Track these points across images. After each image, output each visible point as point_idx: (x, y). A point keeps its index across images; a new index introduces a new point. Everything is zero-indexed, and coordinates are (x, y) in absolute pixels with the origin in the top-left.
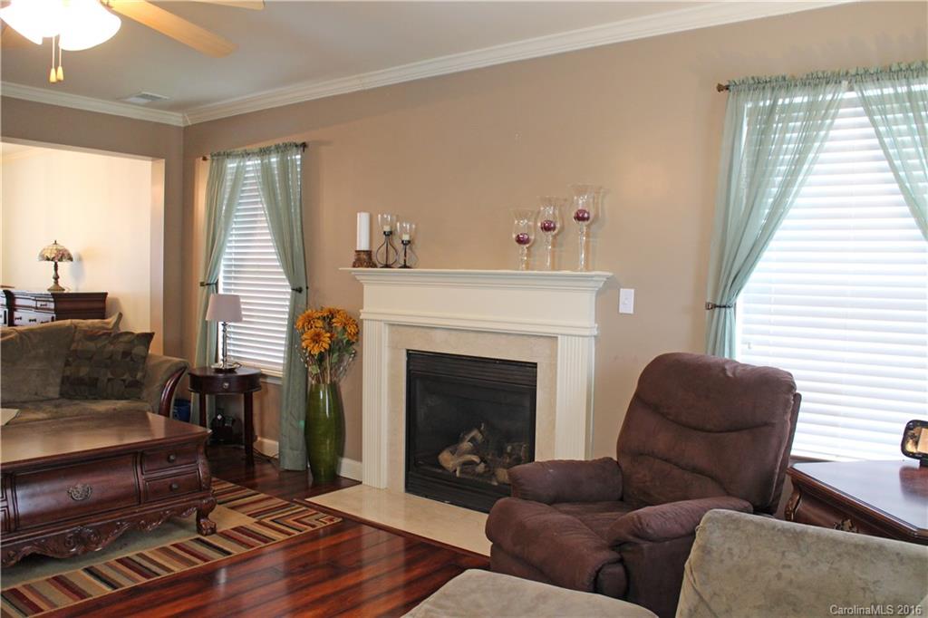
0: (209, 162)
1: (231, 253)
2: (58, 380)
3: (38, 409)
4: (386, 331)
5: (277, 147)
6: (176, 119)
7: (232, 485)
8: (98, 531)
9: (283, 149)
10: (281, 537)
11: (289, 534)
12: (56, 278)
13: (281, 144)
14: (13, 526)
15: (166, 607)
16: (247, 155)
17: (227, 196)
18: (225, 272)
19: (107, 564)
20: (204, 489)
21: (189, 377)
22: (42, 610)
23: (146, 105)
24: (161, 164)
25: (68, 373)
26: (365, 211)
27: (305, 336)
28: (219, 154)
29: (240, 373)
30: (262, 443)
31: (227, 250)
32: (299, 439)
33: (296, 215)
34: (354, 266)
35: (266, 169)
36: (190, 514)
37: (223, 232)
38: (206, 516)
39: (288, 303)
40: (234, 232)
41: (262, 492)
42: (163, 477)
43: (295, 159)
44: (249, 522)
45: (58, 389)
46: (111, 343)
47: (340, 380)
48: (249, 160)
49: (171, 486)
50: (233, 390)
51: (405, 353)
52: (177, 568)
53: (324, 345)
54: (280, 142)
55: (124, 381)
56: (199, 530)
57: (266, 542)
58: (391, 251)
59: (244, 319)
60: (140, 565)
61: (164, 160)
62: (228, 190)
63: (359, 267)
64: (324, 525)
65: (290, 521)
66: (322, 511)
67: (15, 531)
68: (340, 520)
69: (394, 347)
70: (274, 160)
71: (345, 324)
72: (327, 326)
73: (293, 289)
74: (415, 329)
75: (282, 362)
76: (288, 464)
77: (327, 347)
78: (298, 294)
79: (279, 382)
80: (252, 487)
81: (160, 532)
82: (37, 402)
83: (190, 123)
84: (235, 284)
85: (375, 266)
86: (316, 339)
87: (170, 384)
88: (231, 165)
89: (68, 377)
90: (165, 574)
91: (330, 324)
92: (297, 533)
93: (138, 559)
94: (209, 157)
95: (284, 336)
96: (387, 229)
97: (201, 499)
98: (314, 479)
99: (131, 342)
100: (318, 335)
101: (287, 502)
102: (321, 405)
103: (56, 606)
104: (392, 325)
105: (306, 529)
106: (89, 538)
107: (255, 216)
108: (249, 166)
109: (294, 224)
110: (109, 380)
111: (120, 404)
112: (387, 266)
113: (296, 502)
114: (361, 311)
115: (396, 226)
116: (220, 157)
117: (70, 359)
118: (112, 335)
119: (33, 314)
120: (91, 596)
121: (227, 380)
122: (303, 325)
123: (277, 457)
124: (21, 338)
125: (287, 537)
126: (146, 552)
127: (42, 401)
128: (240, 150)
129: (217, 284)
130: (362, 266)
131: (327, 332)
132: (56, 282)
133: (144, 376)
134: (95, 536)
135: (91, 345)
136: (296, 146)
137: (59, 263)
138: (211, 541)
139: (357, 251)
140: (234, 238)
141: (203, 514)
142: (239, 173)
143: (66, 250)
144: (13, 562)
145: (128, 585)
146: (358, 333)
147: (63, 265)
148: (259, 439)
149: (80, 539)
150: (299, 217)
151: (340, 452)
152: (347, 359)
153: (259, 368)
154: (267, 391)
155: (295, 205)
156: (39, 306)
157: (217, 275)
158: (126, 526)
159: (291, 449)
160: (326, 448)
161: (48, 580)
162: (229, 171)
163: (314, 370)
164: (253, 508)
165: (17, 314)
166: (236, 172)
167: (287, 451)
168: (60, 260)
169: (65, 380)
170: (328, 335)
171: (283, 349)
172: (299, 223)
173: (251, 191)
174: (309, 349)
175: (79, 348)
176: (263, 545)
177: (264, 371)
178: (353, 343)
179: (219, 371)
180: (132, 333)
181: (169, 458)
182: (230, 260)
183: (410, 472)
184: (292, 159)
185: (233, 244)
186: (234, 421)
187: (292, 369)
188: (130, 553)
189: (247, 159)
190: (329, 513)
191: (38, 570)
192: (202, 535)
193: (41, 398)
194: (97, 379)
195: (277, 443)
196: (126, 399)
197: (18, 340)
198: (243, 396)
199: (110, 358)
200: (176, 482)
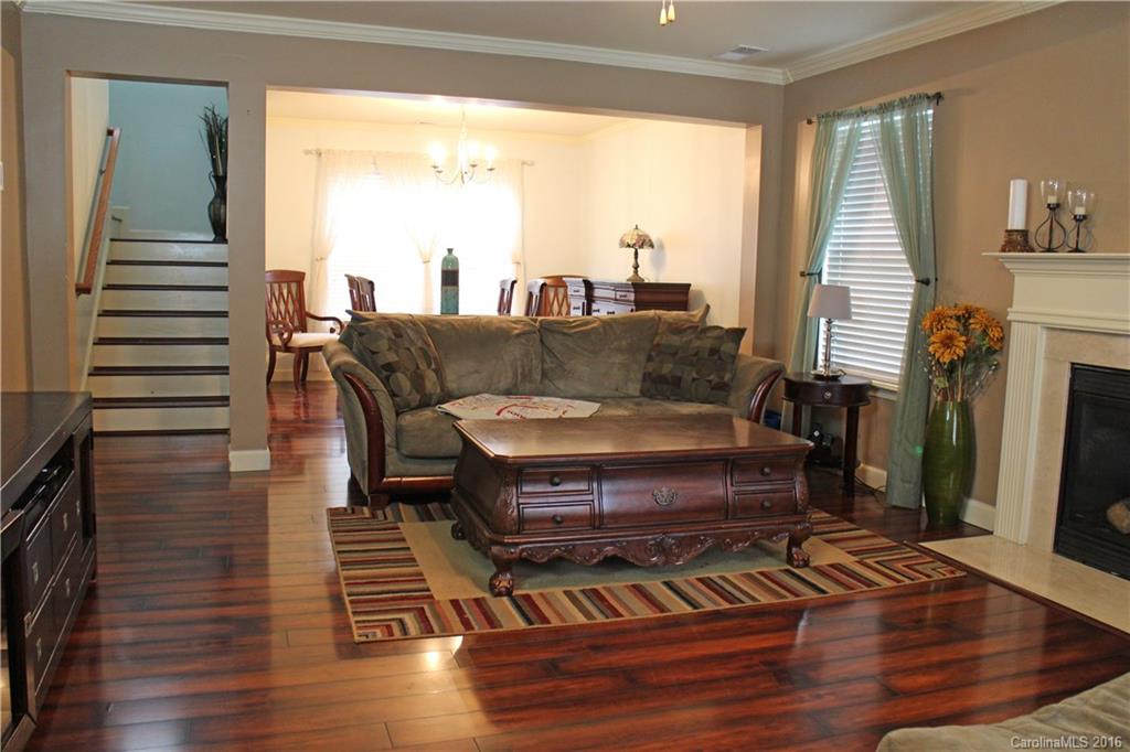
0: (815, 125)
1: (838, 237)
2: (640, 376)
3: (620, 406)
4: (1042, 338)
5: (903, 102)
6: (776, 77)
7: (827, 515)
8: (680, 542)
9: (909, 104)
10: (888, 583)
11: (898, 581)
12: (636, 267)
13: (908, 97)
14: (597, 523)
15: (752, 638)
16: (863, 113)
17: (836, 166)
18: (831, 259)
19: (686, 581)
20: (801, 513)
21: (783, 382)
22: (622, 616)
23: (742, 62)
24: (757, 132)
25: (650, 370)
26: (1022, 178)
27: (933, 339)
28: (827, 115)
29: (845, 381)
30: (864, 471)
31: (834, 233)
32: (914, 469)
33: (925, 188)
34: (1003, 251)
35: (887, 132)
36: (781, 540)
37: (830, 211)
38: (799, 545)
39: (910, 299)
40: (843, 210)
41: (864, 528)
42: (754, 492)
43: (926, 115)
44: (849, 561)
45: (639, 387)
46: (698, 338)
47: (973, 400)
48: (866, 120)
49: (762, 505)
50: (835, 401)
51: (1068, 367)
52: (764, 599)
53: (957, 350)
54: (906, 94)
55: (710, 382)
56: (790, 560)
57: (869, 586)
58: (1057, 231)
59: (854, 318)
60: (723, 588)
61: (760, 127)
62: (838, 159)
63: (1009, 251)
64: (942, 577)
65: (899, 566)
66: (939, 560)
67: (599, 528)
68: (964, 574)
69: (1052, 358)
70: (898, 118)
71: (986, 326)
72: (961, 328)
73: (917, 281)
74: (1086, 336)
75: (898, 372)
76: (897, 499)
77: (961, 353)
78: (924, 286)
79: (893, 398)
80: (852, 521)
81: (745, 556)
82: (619, 398)
83: (792, 81)
84: (843, 275)
85: (1033, 250)
86: (948, 342)
87: (761, 390)
88: (843, 128)
89: (650, 374)
90: (749, 603)
91: (966, 326)
92: (908, 582)
93: (720, 582)
94: (814, 119)
95: (903, 339)
96: (1052, 200)
97: (796, 523)
98: (929, 521)
99: (720, 338)
100: (951, 338)
101: (895, 544)
102: (947, 427)
103: (636, 615)
104: (1051, 329)
105: (919, 578)
106: (671, 549)
107: (872, 189)
108: (865, 127)
109: (923, 197)
110: (694, 379)
111: (706, 408)
112: (1050, 250)
113: (907, 546)
114: (1009, 309)
115: (1066, 196)
116: (829, 119)
117: (653, 354)
118: (699, 329)
119: (612, 307)
120: (670, 611)
121: (828, 389)
122: (932, 324)
123: (883, 489)
124: (604, 328)
125: (895, 584)
126: (728, 575)
127: (623, 398)
128: (854, 108)
129: (820, 274)
130: (1014, 251)
131: (962, 335)
132: (636, 272)
133: (732, 379)
134: (678, 547)
135: (676, 340)
136: (928, 97)
137: (639, 251)
138: (803, 575)
139: (1007, 231)
140: (843, 218)
141: (795, 542)
142: (853, 136)
143: (647, 236)
144: (595, 561)
145: (709, 607)
146: (1003, 339)
147: (644, 253)
148: (862, 465)
149: (661, 548)
150: (928, 190)
151: (966, 490)
152: (986, 373)
153: (866, 378)
154: (876, 408)
155: (924, 174)
156: (618, 297)
157: (821, 264)
158: (710, 542)
159: (903, 480)
160: (949, 484)
161: (627, 587)
162: (840, 136)
163: (940, 382)
164: (854, 545)
165: (594, 307)
166: (849, 137)
167: (897, 483)
168: (641, 247)
169: (646, 377)
170: (964, 338)
171: (900, 356)
172: (928, 197)
173: (866, 158)
174: (937, 356)
175: (663, 342)
176: (865, 588)
177: (875, 383)
178: (996, 351)
179: (819, 377)
180: (721, 328)
181: (762, 470)
182: (838, 244)
183: (1063, 527)
184: (922, 116)
185: (843, 226)
186: (833, 440)
187: (911, 380)
188: (713, 574)
189: (863, 119)
190: (950, 565)
191: (617, 575)
192: (792, 565)
193: (622, 395)
194: (680, 379)
195: (885, 473)
196: (711, 403)
197: (601, 330)
198: (845, 410)
199: (696, 354)
200: (770, 499)
